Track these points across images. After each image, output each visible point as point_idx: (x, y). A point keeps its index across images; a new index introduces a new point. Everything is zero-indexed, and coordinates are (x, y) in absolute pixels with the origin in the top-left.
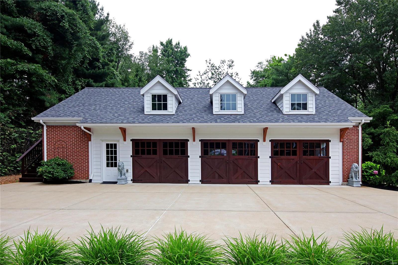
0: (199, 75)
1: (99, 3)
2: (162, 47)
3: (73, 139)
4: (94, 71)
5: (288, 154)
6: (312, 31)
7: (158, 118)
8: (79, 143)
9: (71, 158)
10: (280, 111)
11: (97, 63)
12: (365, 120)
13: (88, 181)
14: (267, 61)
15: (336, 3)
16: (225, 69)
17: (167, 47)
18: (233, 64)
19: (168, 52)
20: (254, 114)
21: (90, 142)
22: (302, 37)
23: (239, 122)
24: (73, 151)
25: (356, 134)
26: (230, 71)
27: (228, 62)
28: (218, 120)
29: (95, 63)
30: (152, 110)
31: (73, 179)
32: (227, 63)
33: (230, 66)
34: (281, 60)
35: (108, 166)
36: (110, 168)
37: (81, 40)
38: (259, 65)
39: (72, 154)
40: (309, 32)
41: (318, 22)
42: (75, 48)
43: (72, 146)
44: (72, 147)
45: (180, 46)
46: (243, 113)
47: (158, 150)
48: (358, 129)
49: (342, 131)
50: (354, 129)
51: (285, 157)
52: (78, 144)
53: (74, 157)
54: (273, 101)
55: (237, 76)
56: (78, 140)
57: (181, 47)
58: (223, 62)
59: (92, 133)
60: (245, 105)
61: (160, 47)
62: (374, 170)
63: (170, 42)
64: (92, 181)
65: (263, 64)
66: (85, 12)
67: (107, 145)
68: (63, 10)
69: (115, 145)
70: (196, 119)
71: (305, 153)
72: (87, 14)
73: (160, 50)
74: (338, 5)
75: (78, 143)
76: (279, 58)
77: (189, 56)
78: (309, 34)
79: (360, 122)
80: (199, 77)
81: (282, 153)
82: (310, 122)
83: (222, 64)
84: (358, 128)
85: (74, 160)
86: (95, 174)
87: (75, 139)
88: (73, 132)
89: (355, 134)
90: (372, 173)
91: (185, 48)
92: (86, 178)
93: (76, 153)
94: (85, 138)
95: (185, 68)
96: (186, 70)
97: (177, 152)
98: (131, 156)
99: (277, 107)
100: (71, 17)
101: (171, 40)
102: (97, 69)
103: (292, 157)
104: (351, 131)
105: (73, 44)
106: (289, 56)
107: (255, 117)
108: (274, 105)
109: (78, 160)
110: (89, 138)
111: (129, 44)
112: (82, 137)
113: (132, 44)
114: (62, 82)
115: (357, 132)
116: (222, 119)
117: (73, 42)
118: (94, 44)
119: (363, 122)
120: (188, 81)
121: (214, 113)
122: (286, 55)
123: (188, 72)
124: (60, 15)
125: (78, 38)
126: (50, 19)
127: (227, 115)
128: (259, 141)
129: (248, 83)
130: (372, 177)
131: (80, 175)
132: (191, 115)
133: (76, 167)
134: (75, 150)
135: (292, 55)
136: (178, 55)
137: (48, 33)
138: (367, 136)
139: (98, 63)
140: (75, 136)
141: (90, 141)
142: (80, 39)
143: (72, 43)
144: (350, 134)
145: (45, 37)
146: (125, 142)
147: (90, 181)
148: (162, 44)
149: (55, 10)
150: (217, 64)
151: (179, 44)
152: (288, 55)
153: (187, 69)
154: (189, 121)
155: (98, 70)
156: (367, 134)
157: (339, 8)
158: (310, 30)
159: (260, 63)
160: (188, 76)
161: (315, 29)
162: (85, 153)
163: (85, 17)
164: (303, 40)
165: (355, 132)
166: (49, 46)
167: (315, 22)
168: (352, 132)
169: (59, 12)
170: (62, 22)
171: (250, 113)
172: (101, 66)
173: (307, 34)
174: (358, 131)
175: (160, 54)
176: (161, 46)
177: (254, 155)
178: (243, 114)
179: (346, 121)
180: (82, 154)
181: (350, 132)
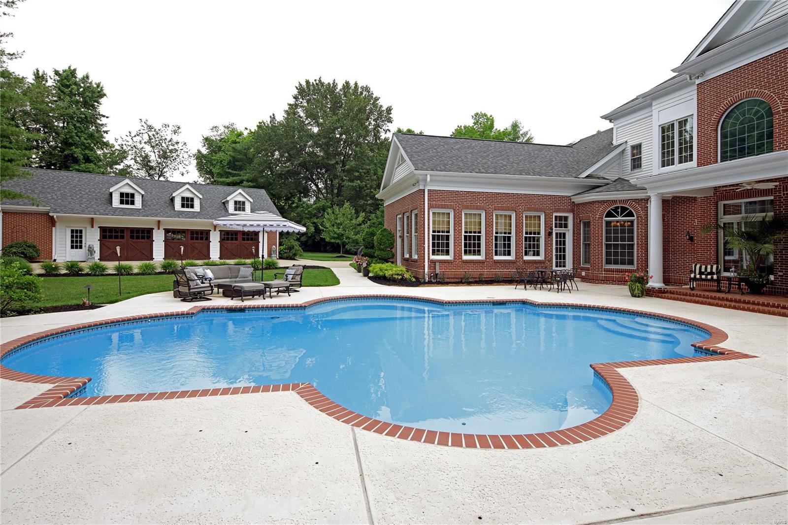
0: (128, 135)
2: (56, 77)
3: (35, 225)
5: (232, 239)
10: (227, 210)
13: (52, 260)
16: (168, 134)
18: (180, 130)
20: (208, 212)
21: (54, 228)
23: (197, 218)
24: (35, 235)
26: (175, 138)
27: (173, 127)
28: (181, 216)
30: (120, 204)
32: (171, 128)
33: (175, 132)
34: (240, 134)
35: (72, 247)
36: (75, 250)
39: (34, 238)
44: (33, 232)
45: (90, 80)
46: (199, 211)
47: (125, 236)
51: (230, 241)
52: (41, 229)
53: (36, 240)
54: (222, 201)
55: (184, 146)
56: (41, 226)
57: (91, 83)
58: (167, 126)
59: (57, 221)
60: (200, 203)
61: (51, 76)
63: (71, 72)
64: (57, 261)
67: (72, 231)
69: (81, 231)
70: (161, 214)
71: (244, 239)
73: (52, 80)
80: (129, 139)
81: (228, 239)
83: (164, 128)
86: (59, 255)
87: (37, 224)
88: (35, 218)
91: (99, 85)
92: (49, 258)
93: (39, 237)
94: (49, 224)
95: (97, 112)
96: (100, 115)
97: (143, 238)
98: (99, 240)
99: (226, 207)
103: (234, 242)
106: (250, 130)
107: (208, 215)
108: (223, 205)
109: (41, 243)
110: (53, 224)
112: (45, 224)
116: (183, 215)
120: (103, 133)
121: (176, 210)
122: (246, 129)
123: (102, 119)
127: (187, 212)
128: (211, 230)
129: (199, 151)
131: (43, 256)
132: (156, 210)
134: (37, 234)
135: (253, 131)
138: (311, 224)
140: (38, 222)
141: (55, 226)
146: (92, 229)
147: (55, 261)
148: (57, 73)
150: (157, 126)
151: (87, 77)
152: (248, 129)
154: (156, 216)
156: (311, 223)
160: (102, 125)
171: (204, 211)
176: (55, 75)
177: (207, 240)
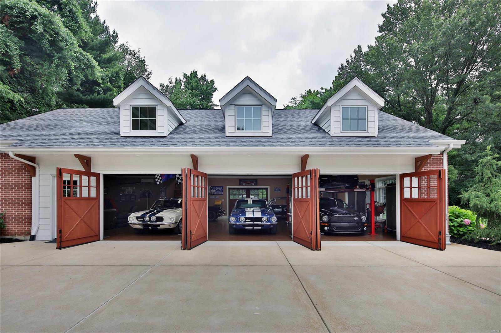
1: (105, 21)
2: (185, 80)
3: (7, 174)
4: (93, 97)
6: (353, 57)
7: (138, 141)
8: (16, 179)
9: (8, 203)
10: (325, 133)
11: (97, 87)
12: (453, 145)
13: (29, 237)
14: (301, 97)
15: (378, 29)
17: (191, 79)
19: (192, 85)
20: (288, 136)
21: (33, 179)
22: (341, 65)
24: (6, 192)
25: (439, 165)
28: (232, 143)
29: (95, 88)
30: (133, 130)
31: (4, 235)
37: (65, 51)
38: (293, 101)
39: (5, 197)
40: (349, 59)
41: (359, 47)
42: (56, 62)
43: (5, 184)
44: (4, 186)
45: (207, 79)
46: (270, 134)
48: (442, 158)
49: (418, 161)
50: (436, 159)
52: (14, 182)
53: (7, 201)
54: (313, 122)
56: (14, 175)
57: (207, 81)
59: (38, 165)
61: (183, 80)
62: (464, 219)
63: (194, 74)
64: (37, 238)
65: (298, 99)
66: (74, 19)
68: (35, 9)
70: (197, 142)
72: (77, 23)
73: (184, 83)
74: (380, 32)
75: (14, 179)
76: (314, 91)
77: (217, 90)
78: (350, 61)
79: (447, 147)
82: (374, 146)
84: (443, 156)
85: (7, 205)
86: (42, 227)
87: (10, 173)
88: (6, 162)
89: (437, 165)
90: (463, 223)
91: (212, 81)
92: (25, 233)
93: (11, 194)
94: (26, 171)
95: (211, 103)
99: (321, 128)
100: (46, 19)
101: (196, 72)
102: (96, 94)
104: (433, 161)
105: (53, 57)
107: (289, 140)
108: (316, 126)
109: (14, 205)
110: (32, 171)
111: (146, 73)
112: (21, 171)
113: (149, 74)
114: (40, 105)
115: (440, 163)
116: (238, 142)
117: (54, 54)
118: (88, 61)
119: (452, 146)
121: (227, 135)
122: (322, 89)
124: (31, 15)
125: (60, 50)
126: (18, 20)
127: (247, 138)
130: (462, 229)
131: (17, 229)
132: (192, 137)
133: (10, 216)
134: (9, 190)
135: (328, 89)
136: (204, 89)
137: (16, 39)
139: (99, 87)
140: (10, 169)
141: (35, 176)
142: (63, 50)
143: (52, 55)
144: (431, 165)
145: (8, 42)
147: (33, 238)
148: (185, 75)
149: (23, 8)
151: (205, 76)
152: (324, 89)
153: (214, 104)
154: (185, 145)
155: (97, 96)
157: (382, 35)
158: (351, 57)
159: (293, 99)
161: (356, 55)
162: (24, 195)
163: (73, 26)
164: (342, 68)
165: (437, 163)
166: (15, 55)
167: (356, 47)
168: (433, 163)
169: (28, 11)
170: (33, 24)
171: (282, 135)
172: (102, 91)
173: (348, 61)
174: (443, 161)
175: (184, 88)
176: (185, 78)
178: (271, 137)
179: (429, 145)
180: (20, 197)
181: (431, 163)
